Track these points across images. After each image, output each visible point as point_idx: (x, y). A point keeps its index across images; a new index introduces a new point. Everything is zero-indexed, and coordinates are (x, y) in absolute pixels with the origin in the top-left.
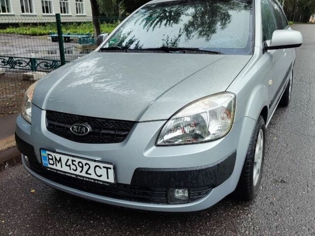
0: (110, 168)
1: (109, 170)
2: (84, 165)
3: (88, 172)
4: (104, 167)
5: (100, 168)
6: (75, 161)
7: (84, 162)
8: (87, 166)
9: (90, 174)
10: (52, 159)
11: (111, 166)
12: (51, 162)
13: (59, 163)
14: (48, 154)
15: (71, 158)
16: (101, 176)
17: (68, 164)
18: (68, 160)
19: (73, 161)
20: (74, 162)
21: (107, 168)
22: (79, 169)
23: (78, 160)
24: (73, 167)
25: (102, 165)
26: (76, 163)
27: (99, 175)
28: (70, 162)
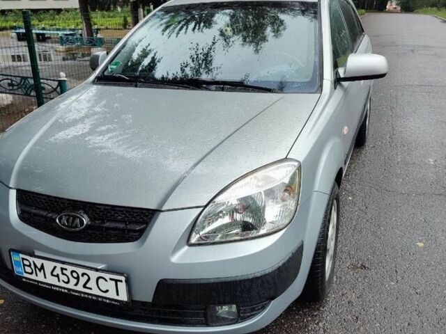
0: (121, 281)
1: (119, 283)
2: (80, 275)
3: (87, 286)
4: (111, 279)
5: (106, 280)
6: (66, 269)
7: (80, 271)
8: (86, 278)
9: (91, 289)
10: (30, 266)
11: (123, 278)
12: (28, 269)
13: (40, 271)
14: (23, 259)
15: (59, 266)
16: (107, 291)
17: (55, 273)
18: (55, 267)
19: (62, 269)
20: (64, 272)
21: (116, 281)
22: (73, 281)
23: (70, 268)
24: (63, 278)
25: (108, 276)
26: (68, 273)
27: (104, 290)
28: (58, 271)
